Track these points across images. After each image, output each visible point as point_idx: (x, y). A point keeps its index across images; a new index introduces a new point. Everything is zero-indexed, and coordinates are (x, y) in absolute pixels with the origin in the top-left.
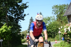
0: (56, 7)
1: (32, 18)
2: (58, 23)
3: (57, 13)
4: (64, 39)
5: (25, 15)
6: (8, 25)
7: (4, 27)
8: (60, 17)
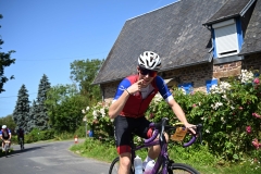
0: (80, 64)
2: (83, 99)
3: (81, 78)
4: (93, 135)
5: (4, 80)
8: (86, 87)
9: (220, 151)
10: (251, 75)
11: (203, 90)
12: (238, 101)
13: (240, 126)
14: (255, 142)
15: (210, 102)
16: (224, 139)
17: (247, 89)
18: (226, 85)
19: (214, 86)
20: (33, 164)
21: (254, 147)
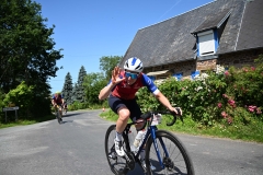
0: (106, 59)
1: (83, 68)
5: (57, 69)
6: (28, 84)
7: (21, 87)
9: (200, 119)
10: (223, 68)
11: (189, 78)
12: (213, 86)
13: (214, 103)
14: (223, 114)
15: (194, 86)
16: (203, 111)
17: (220, 78)
18: (205, 75)
19: (197, 76)
20: (76, 124)
21: (223, 117)
